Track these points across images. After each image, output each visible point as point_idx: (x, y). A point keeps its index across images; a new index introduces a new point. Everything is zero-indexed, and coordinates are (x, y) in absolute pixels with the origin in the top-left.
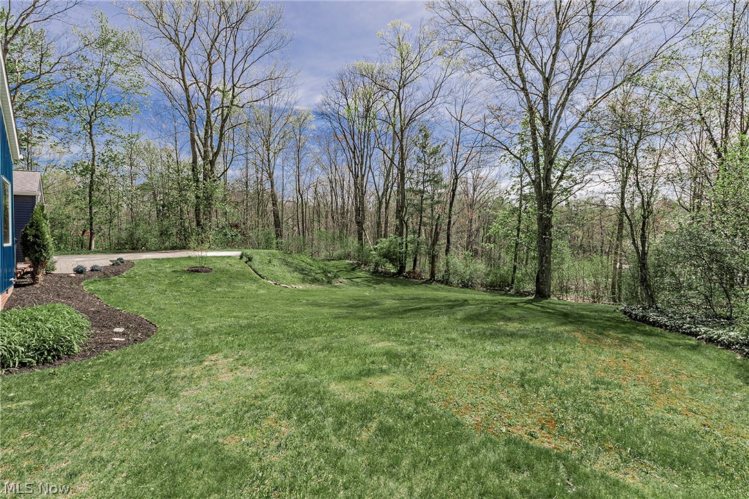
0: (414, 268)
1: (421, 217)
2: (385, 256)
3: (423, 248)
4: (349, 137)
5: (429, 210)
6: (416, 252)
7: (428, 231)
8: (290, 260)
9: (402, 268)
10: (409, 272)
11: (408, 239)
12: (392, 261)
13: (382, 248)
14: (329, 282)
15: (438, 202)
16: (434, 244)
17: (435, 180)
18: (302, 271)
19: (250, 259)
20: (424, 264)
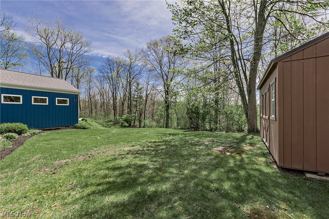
0: (134, 124)
1: (136, 109)
2: (125, 121)
3: (137, 118)
4: (111, 80)
5: (139, 107)
6: (135, 120)
7: (138, 113)
8: (97, 121)
9: (130, 124)
10: (132, 126)
11: (132, 115)
12: (127, 122)
13: (124, 118)
14: (110, 127)
15: (141, 104)
16: (140, 117)
17: (141, 97)
18: (101, 124)
19: (86, 121)
20: (137, 123)
